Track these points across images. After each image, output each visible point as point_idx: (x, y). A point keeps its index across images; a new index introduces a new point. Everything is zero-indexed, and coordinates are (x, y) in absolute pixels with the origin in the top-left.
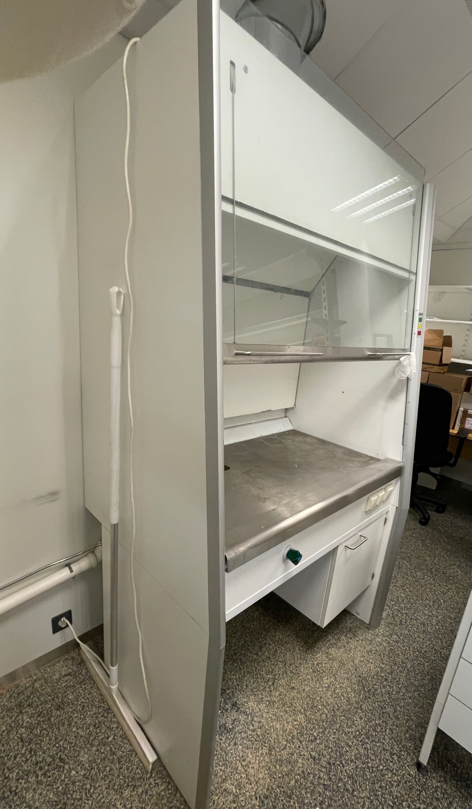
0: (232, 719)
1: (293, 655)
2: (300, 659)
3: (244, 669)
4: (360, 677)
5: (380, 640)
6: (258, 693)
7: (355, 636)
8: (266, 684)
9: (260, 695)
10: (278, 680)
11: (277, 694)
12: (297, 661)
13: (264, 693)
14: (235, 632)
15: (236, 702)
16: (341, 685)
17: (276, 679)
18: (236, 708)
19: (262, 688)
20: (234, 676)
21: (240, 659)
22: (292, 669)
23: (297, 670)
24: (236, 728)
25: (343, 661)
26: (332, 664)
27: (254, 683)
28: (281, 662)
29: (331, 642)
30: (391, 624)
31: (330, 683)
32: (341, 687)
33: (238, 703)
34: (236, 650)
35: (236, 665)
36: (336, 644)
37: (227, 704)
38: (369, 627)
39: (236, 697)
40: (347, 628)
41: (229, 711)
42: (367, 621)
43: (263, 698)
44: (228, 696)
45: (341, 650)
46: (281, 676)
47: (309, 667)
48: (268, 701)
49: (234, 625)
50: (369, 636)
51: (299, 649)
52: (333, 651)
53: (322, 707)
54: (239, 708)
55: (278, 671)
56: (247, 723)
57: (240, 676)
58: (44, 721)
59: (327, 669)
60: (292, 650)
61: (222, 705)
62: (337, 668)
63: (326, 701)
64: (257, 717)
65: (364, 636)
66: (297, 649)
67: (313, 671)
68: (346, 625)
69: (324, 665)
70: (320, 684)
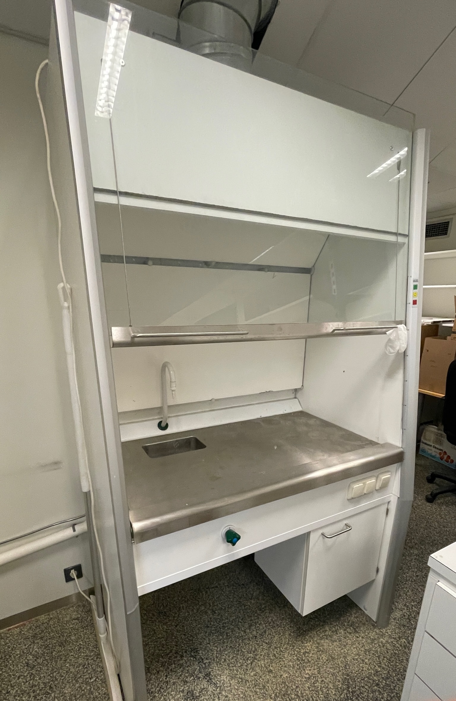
0: (201, 688)
1: (281, 639)
2: (288, 644)
3: (227, 643)
4: (348, 675)
5: (384, 642)
6: (233, 669)
7: (356, 632)
8: (244, 662)
9: (235, 671)
10: (259, 661)
12: (284, 645)
13: (240, 670)
14: (230, 606)
15: (210, 673)
16: (324, 679)
17: (256, 659)
18: (208, 678)
19: (239, 665)
20: (216, 649)
21: (227, 634)
22: (275, 653)
23: (280, 655)
24: (202, 697)
25: (335, 655)
26: (320, 655)
27: (232, 658)
28: (266, 643)
29: (327, 633)
30: (404, 626)
31: (312, 674)
32: (323, 681)
33: (211, 674)
34: (225, 623)
35: (221, 637)
36: (331, 636)
37: (201, 672)
38: (374, 625)
39: (211, 668)
40: (349, 622)
41: (201, 679)
42: (374, 619)
43: (237, 674)
44: (204, 666)
45: (335, 643)
46: (262, 657)
47: (294, 654)
48: (241, 679)
49: (232, 600)
50: (372, 635)
51: (290, 634)
52: (326, 643)
53: (296, 697)
54: (211, 679)
55: (261, 652)
56: (214, 694)
57: (222, 649)
58: (47, 653)
59: (313, 660)
60: (282, 634)
61: (196, 672)
62: (325, 661)
63: (301, 692)
64: (225, 691)
65: (366, 634)
66: (287, 633)
67: (298, 659)
68: (349, 619)
69: (311, 655)
70: (301, 673)
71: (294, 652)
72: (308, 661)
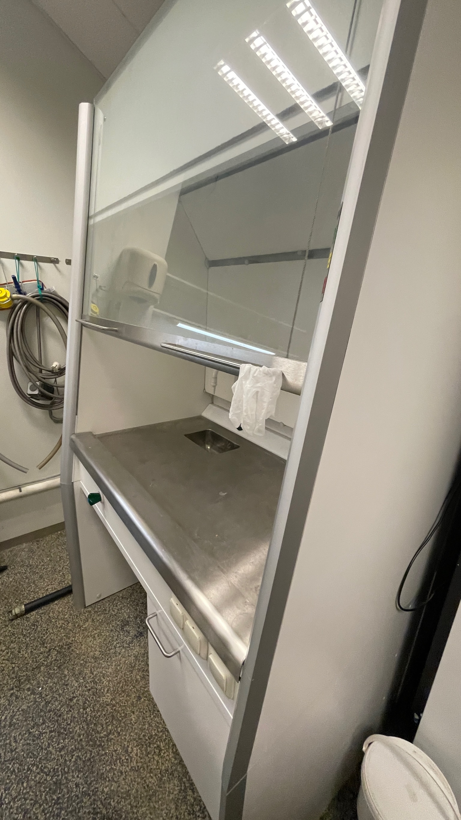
0: (130, 630)
6: (145, 657)
9: (142, 659)
11: (138, 677)
15: (143, 636)
16: (124, 776)
18: (138, 635)
24: (123, 632)
26: (156, 775)
31: (131, 758)
32: (122, 773)
47: (158, 731)
48: (135, 666)
53: (109, 731)
54: (137, 637)
56: (123, 642)
59: (149, 762)
63: (113, 739)
64: (125, 652)
69: (156, 758)
70: (134, 739)
71: (161, 731)
72: (149, 753)
